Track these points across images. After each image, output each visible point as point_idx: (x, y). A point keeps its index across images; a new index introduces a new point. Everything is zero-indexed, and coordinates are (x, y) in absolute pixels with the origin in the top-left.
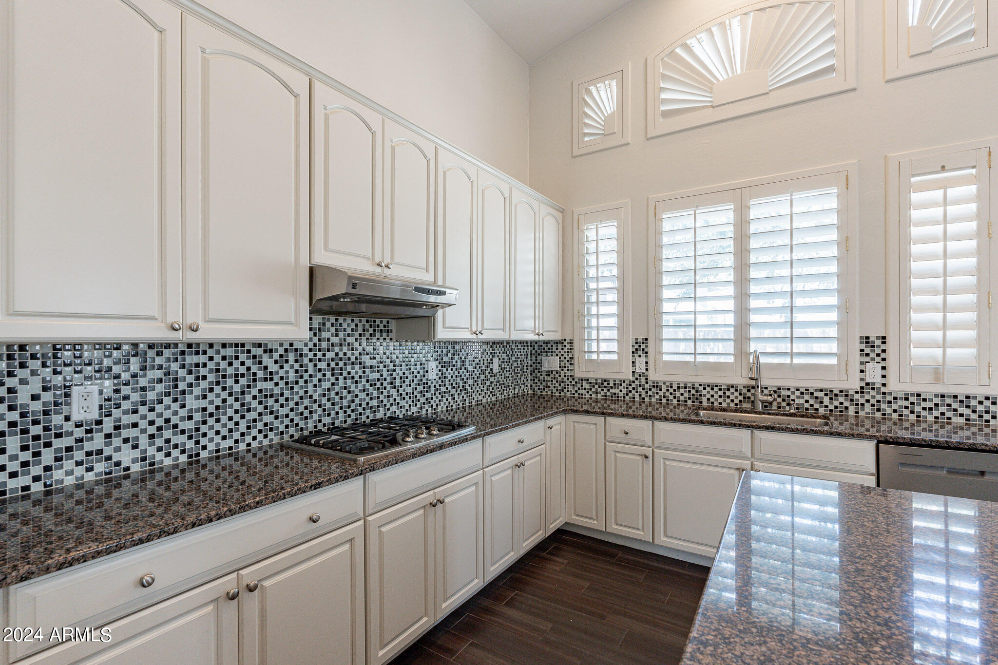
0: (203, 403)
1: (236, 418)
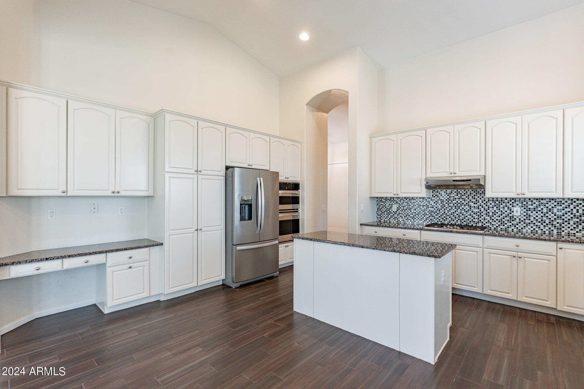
0: (415, 211)
1: (423, 216)
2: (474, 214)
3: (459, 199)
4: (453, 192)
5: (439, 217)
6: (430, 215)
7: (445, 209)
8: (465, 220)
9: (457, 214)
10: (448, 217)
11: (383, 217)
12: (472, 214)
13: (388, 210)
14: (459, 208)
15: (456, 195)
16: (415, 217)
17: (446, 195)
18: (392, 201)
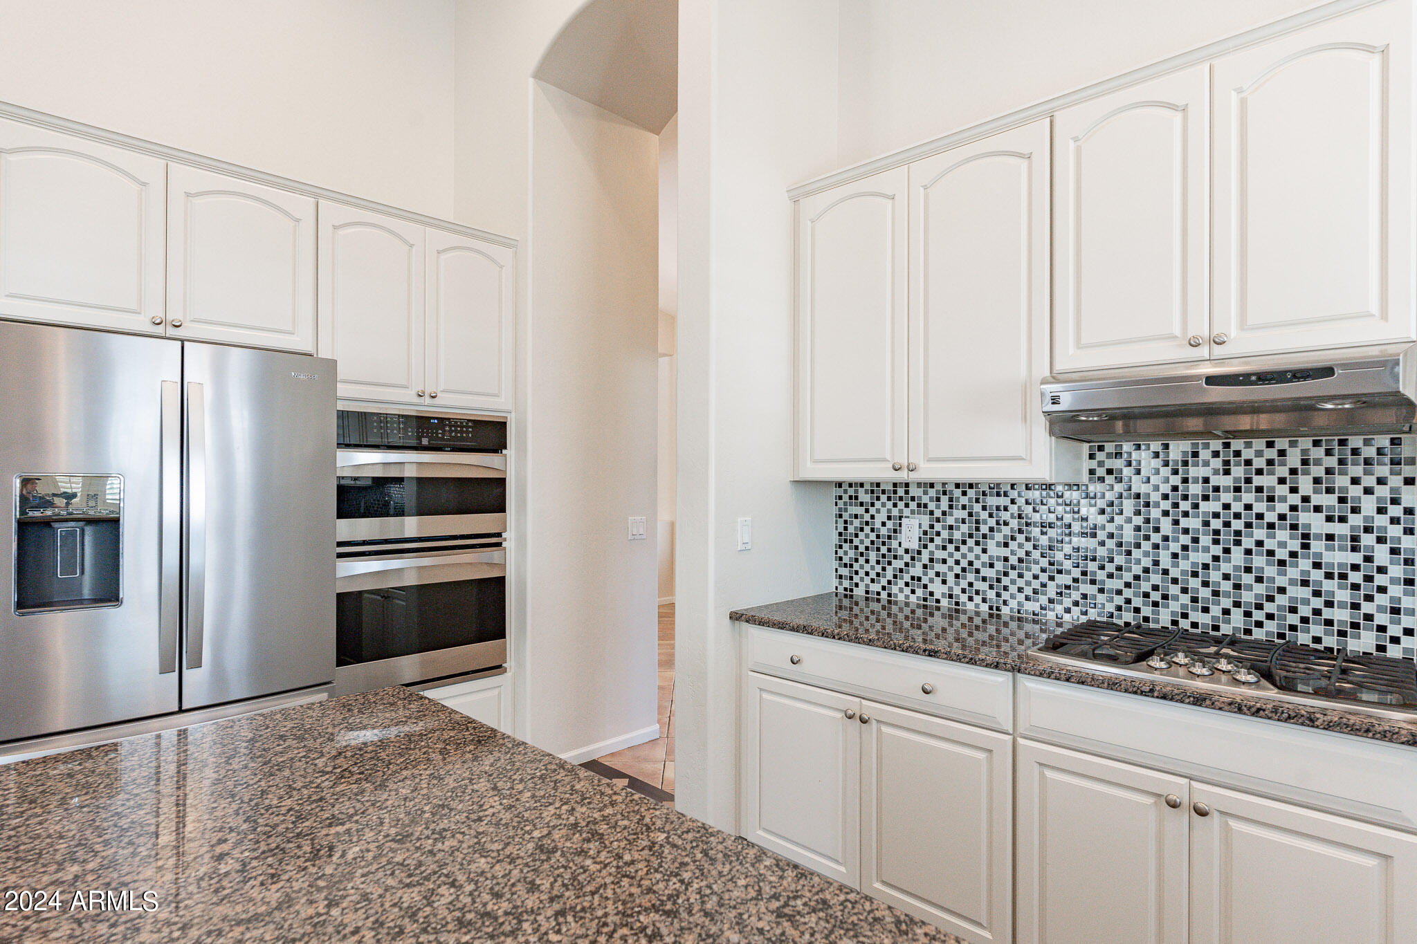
0: (1005, 552)
2: (1329, 576)
3: (1237, 489)
4: (1205, 454)
5: (1128, 585)
6: (1076, 573)
7: (1156, 546)
8: (1269, 607)
9: (1226, 577)
10: (1174, 590)
11: (862, 573)
12: (1316, 575)
13: (884, 543)
14: (1238, 543)
15: (1216, 472)
16: (1005, 581)
17: (1166, 471)
18: (901, 499)
